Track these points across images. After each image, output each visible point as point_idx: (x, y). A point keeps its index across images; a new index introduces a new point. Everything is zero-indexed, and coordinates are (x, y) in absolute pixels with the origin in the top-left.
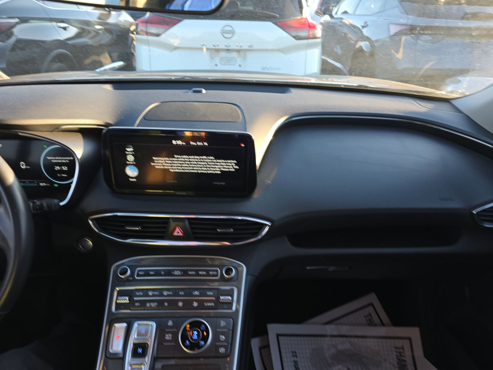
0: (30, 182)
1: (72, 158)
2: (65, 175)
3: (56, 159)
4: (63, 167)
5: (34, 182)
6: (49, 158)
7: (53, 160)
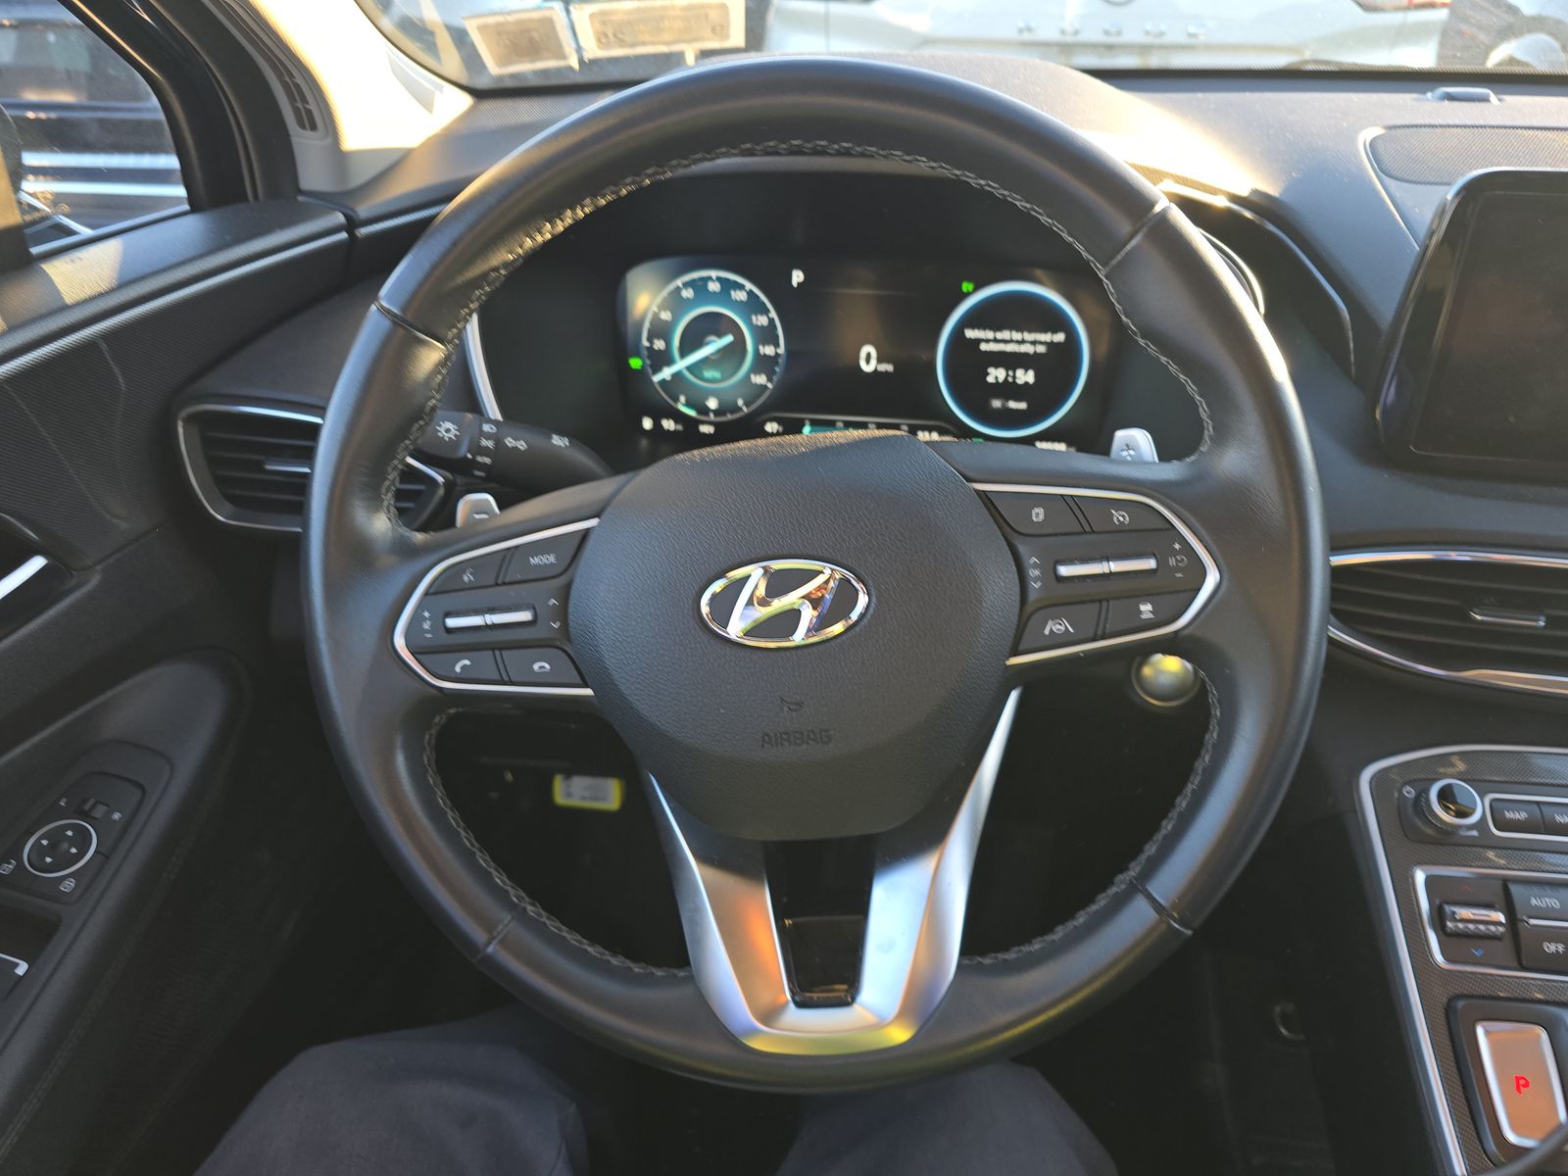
0: (880, 426)
1: (1060, 337)
2: (1022, 406)
3: (996, 340)
4: (1020, 373)
5: (897, 427)
6: (970, 334)
7: (987, 341)
